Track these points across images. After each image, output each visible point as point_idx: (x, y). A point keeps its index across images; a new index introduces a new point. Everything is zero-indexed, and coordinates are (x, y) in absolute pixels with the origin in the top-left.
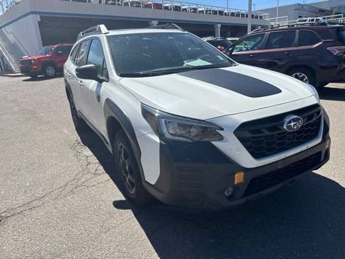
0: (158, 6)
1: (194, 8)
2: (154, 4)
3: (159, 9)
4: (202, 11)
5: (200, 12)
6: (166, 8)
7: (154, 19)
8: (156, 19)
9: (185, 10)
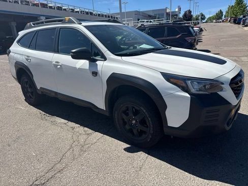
0: (44, 6)
1: (72, 9)
2: (41, 3)
3: (44, 7)
4: (78, 12)
5: (76, 12)
6: (51, 7)
7: (42, 16)
8: (44, 16)
9: (65, 10)
